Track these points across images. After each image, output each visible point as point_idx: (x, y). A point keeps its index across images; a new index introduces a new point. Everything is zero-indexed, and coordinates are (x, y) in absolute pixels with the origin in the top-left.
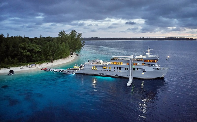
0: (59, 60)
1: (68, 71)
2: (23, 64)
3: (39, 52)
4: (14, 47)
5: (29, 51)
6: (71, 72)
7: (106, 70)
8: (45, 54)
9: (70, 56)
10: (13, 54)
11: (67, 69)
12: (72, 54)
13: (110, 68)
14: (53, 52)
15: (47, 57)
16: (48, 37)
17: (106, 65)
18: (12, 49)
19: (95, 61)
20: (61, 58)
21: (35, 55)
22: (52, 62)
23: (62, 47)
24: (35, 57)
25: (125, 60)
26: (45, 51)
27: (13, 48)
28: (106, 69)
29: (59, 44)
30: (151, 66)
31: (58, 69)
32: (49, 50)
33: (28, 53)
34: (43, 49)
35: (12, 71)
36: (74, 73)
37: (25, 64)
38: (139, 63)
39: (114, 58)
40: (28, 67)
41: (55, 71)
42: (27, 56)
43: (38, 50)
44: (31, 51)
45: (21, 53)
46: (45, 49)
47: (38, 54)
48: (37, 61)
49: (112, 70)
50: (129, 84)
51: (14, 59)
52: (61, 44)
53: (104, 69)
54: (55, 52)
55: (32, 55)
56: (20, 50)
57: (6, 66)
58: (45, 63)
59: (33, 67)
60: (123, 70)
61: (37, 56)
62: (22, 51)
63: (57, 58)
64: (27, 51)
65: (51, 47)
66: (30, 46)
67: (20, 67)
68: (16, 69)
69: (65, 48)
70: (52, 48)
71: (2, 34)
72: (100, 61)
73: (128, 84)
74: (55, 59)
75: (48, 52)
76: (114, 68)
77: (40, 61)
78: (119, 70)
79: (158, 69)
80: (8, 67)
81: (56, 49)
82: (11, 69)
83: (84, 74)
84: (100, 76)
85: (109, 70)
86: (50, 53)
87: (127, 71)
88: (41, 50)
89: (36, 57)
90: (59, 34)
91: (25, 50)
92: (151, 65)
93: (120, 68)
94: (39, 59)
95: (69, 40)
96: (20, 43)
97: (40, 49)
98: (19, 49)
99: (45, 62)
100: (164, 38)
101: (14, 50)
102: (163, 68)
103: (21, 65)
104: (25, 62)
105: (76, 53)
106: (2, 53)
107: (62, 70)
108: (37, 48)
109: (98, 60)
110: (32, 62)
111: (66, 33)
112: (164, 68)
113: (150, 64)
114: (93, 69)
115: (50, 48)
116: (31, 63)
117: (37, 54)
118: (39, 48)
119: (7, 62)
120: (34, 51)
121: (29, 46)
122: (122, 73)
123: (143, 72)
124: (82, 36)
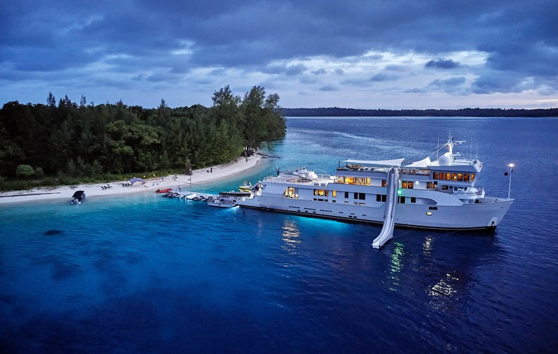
0: (209, 169)
1: (222, 200)
2: (113, 176)
3: (155, 147)
4: (94, 131)
5: (129, 142)
6: (230, 202)
7: (322, 200)
8: (171, 153)
9: (244, 159)
10: (90, 151)
11: (220, 194)
12: (249, 154)
13: (334, 194)
14: (193, 148)
15: (175, 160)
16: (194, 107)
17: (323, 185)
18: (88, 136)
19: (295, 173)
20: (215, 163)
21: (146, 154)
22: (189, 173)
23: (218, 134)
24: (144, 158)
25: (378, 172)
26: (171, 144)
27: (91, 136)
28: (324, 198)
29: (212, 127)
30: (454, 191)
31: (198, 193)
32: (183, 139)
33: (127, 149)
34: (167, 139)
35: (79, 195)
36: (237, 205)
37: (118, 176)
38: (417, 182)
39: (350, 165)
40: (123, 185)
41: (188, 197)
42: (125, 156)
43: (152, 141)
44: (134, 142)
45: (110, 148)
46: (172, 139)
47: (154, 152)
48: (150, 170)
49: (341, 200)
50: (377, 243)
51: (92, 164)
52: (218, 123)
53: (318, 197)
54: (197, 147)
55: (136, 153)
56: (107, 139)
57: (70, 182)
58: (171, 177)
59: (136, 186)
60: (370, 202)
61: (150, 156)
62: (112, 142)
63: (205, 163)
64: (124, 141)
65: (188, 133)
66: (133, 129)
67: (104, 185)
68: (93, 191)
69: (227, 137)
70: (191, 136)
71: (66, 97)
72: (309, 174)
73: (374, 241)
74: (196, 166)
75: (178, 146)
76: (347, 195)
77: (157, 169)
78: (358, 201)
79: (477, 201)
80: (73, 184)
81: (202, 140)
82: (80, 188)
83: (262, 210)
84: (307, 215)
85: (330, 201)
86: (184, 150)
87: (381, 203)
88: (162, 142)
89: (146, 158)
90: (214, 96)
91: (120, 139)
92: (456, 189)
93: (362, 196)
94: (156, 165)
95: (241, 115)
96: (109, 120)
97: (158, 139)
98: (104, 136)
99: (169, 172)
100: (546, 109)
101: (94, 139)
102: (494, 199)
103: (107, 180)
104: (120, 171)
105: (260, 151)
106: (65, 148)
107: (207, 196)
108: (151, 136)
109: (303, 171)
110: (137, 171)
111: (234, 96)
112: (499, 199)
113: (451, 187)
114: (287, 197)
115: (184, 136)
116: (134, 174)
117: (151, 151)
118: (157, 135)
119: (75, 170)
120: (142, 142)
121: (130, 131)
122: (367, 210)
123: (431, 208)
124: (278, 104)
